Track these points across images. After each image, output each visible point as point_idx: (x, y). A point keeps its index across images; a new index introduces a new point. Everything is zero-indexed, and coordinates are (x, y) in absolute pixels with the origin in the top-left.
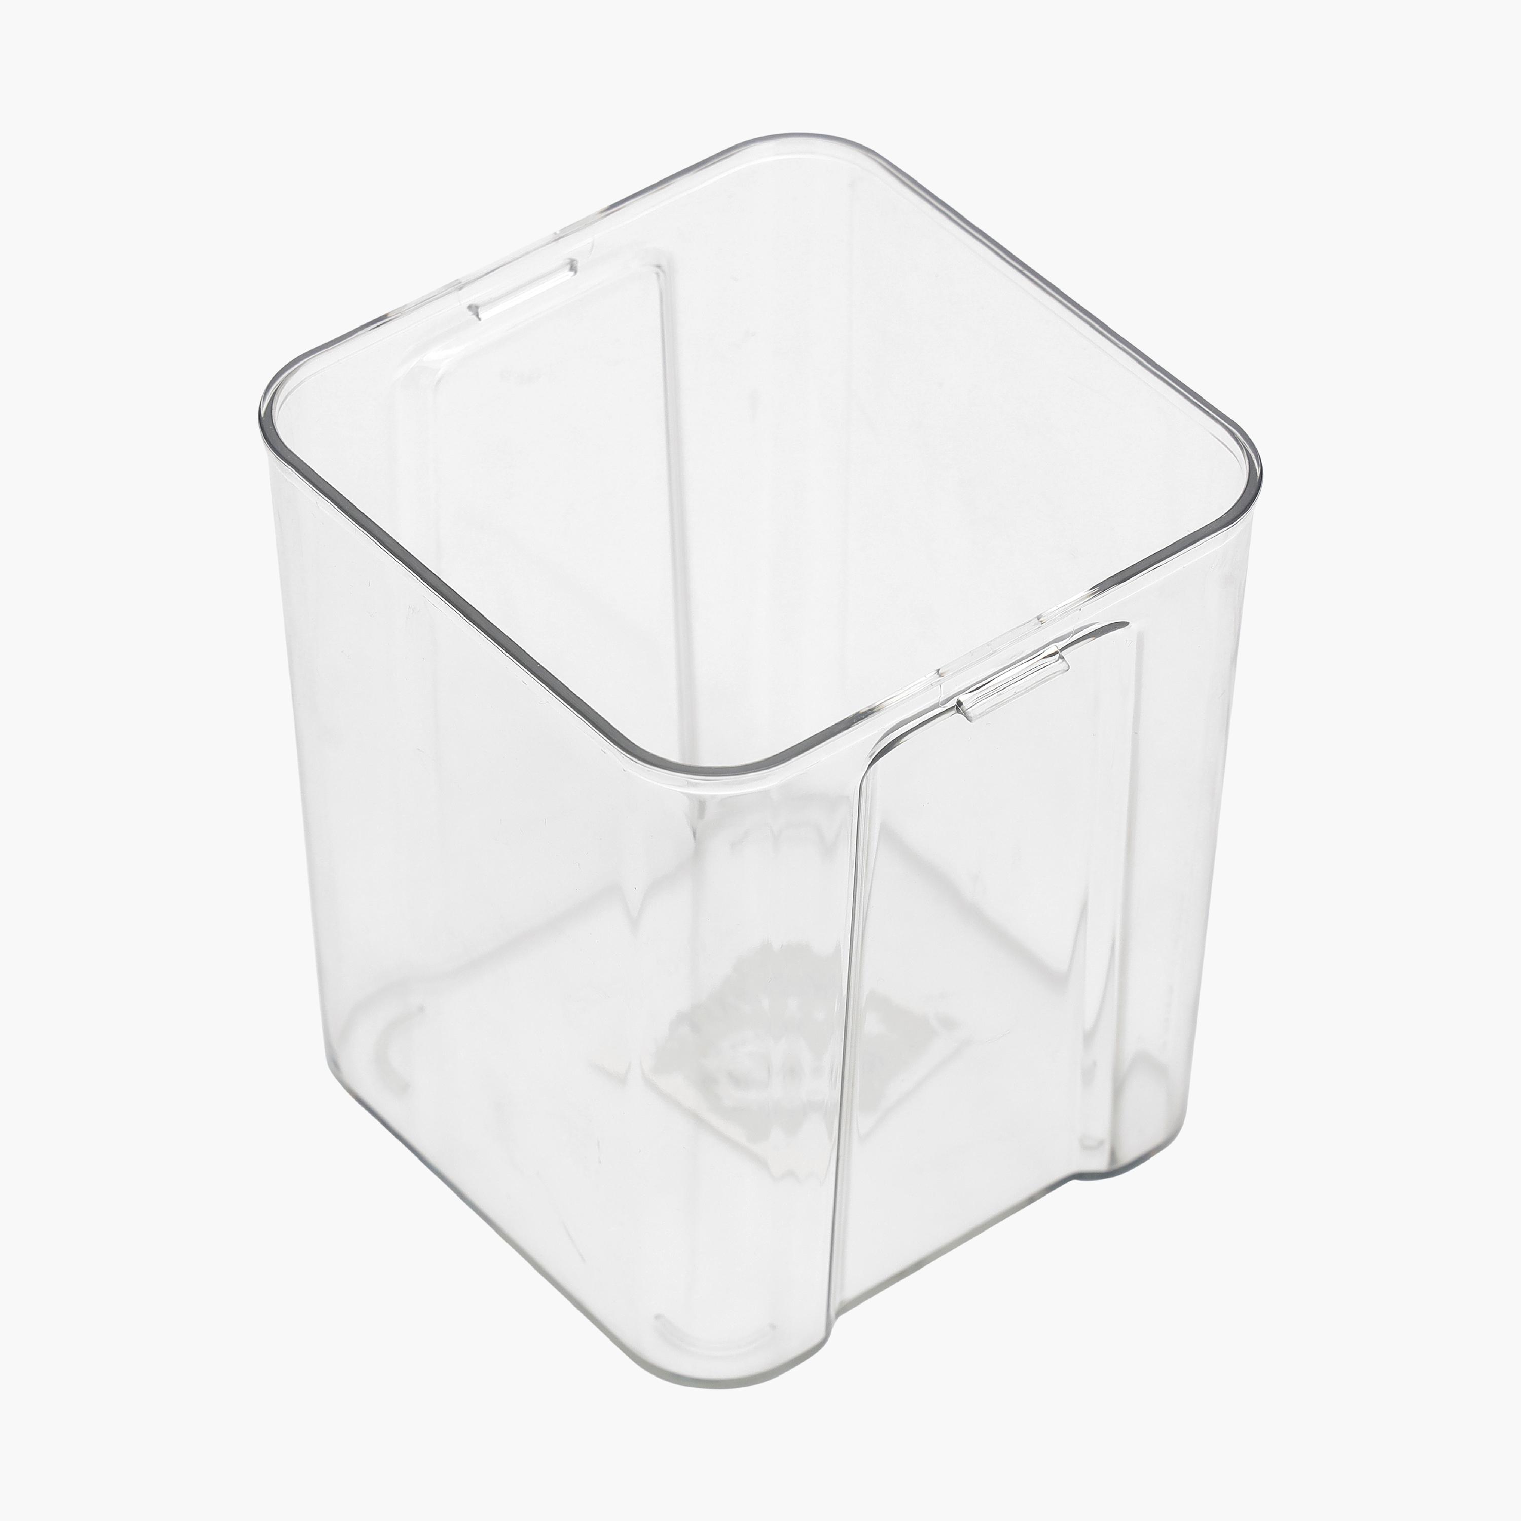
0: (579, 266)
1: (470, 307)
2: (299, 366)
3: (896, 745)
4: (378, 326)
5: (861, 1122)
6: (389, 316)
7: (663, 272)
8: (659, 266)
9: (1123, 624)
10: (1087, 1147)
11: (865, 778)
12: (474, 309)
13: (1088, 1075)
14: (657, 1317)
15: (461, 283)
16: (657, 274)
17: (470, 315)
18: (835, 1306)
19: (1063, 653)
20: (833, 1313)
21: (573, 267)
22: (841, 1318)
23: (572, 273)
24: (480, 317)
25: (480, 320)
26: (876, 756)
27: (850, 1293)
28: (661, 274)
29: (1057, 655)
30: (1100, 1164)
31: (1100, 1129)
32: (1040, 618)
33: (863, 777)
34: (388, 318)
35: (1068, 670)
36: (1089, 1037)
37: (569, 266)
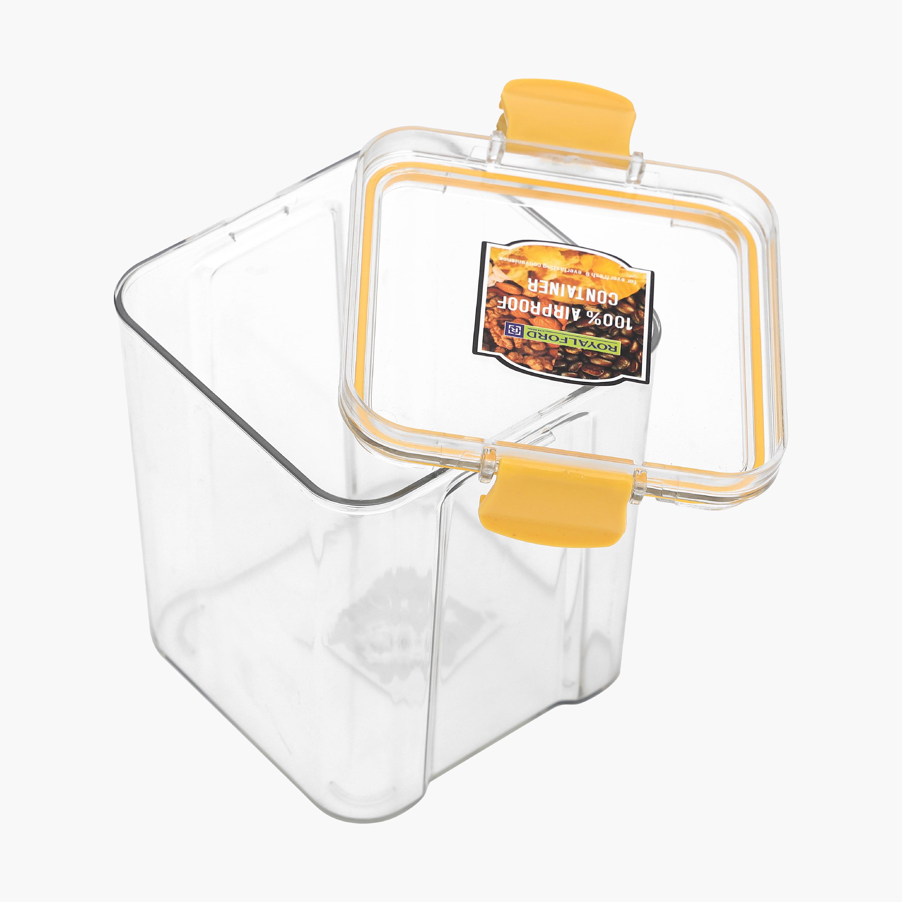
0: (290, 210)
1: (230, 234)
2: (137, 269)
3: (461, 485)
4: (179, 247)
5: (444, 672)
6: (187, 240)
7: (336, 212)
8: (333, 209)
9: (586, 413)
10: (566, 686)
11: (444, 503)
12: (232, 235)
13: (566, 646)
14: (331, 783)
15: (225, 222)
16: (333, 214)
17: (230, 238)
18: (428, 776)
19: (552, 430)
20: (427, 781)
21: (286, 211)
22: (431, 783)
23: (286, 214)
24: (236, 239)
25: (235, 241)
26: (450, 491)
27: (437, 770)
28: (335, 214)
29: (549, 432)
30: (574, 696)
31: (573, 675)
32: (540, 412)
33: (443, 503)
34: (187, 241)
35: (555, 440)
36: (567, 625)
37: (284, 211)
